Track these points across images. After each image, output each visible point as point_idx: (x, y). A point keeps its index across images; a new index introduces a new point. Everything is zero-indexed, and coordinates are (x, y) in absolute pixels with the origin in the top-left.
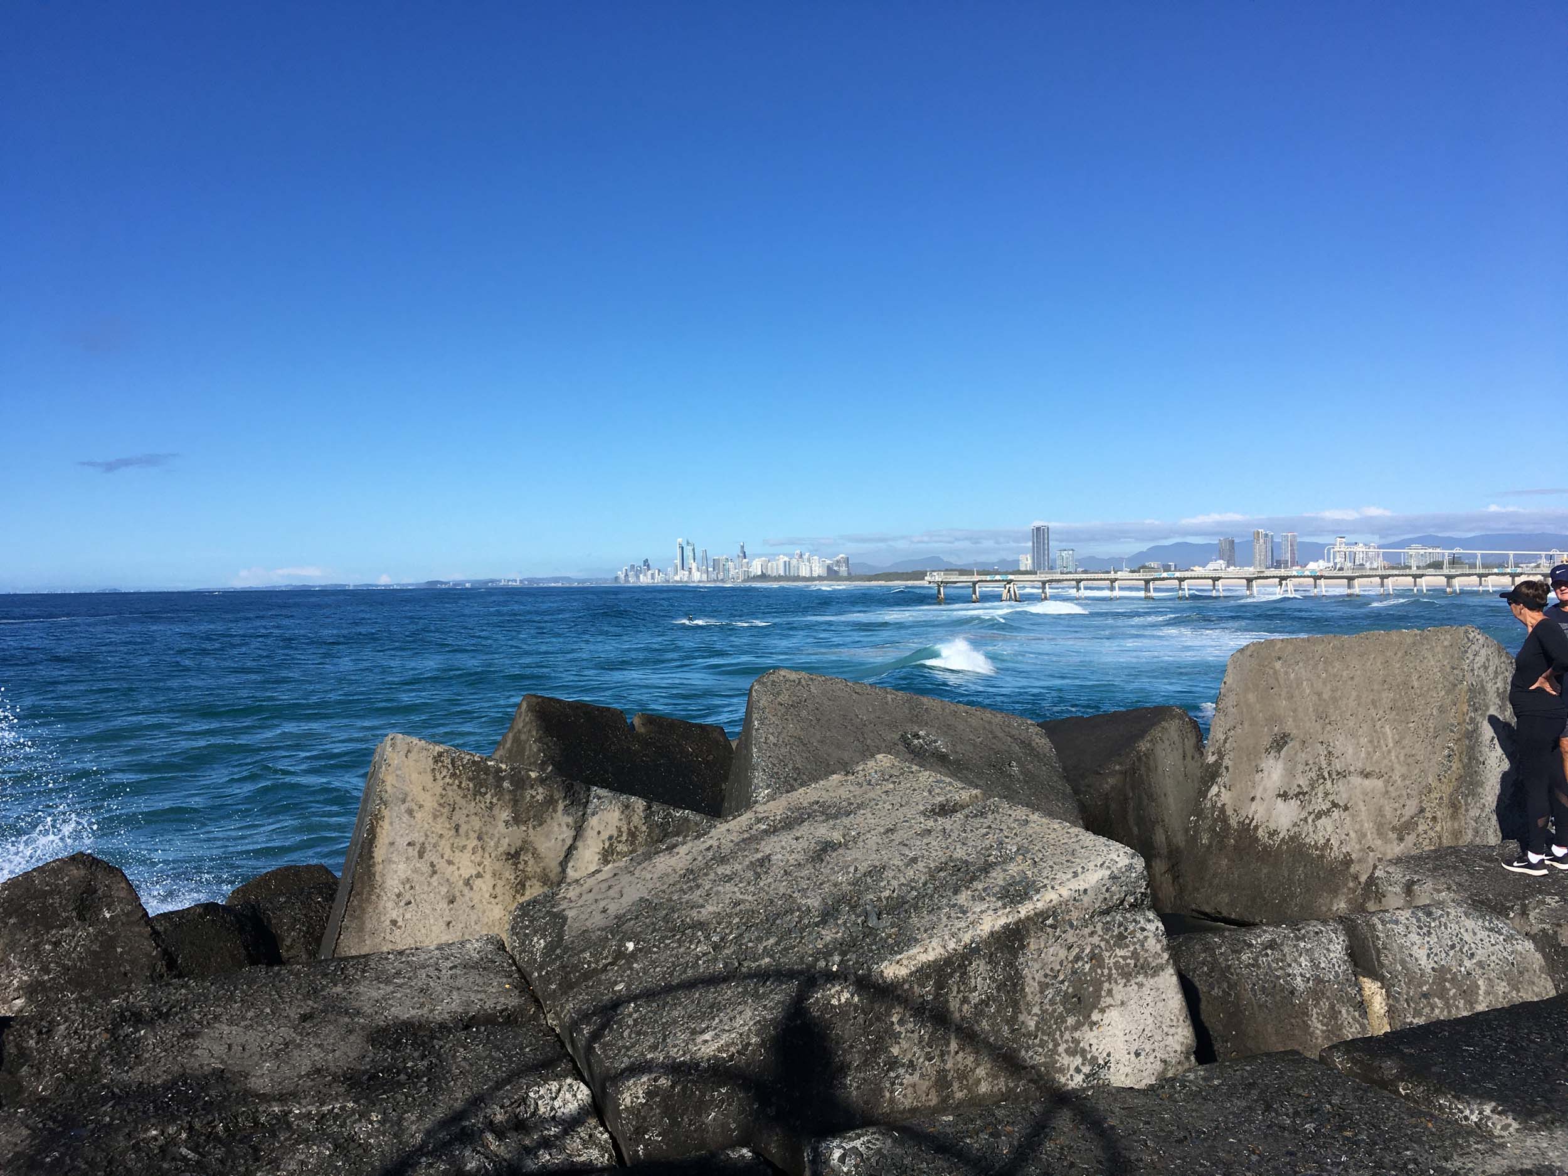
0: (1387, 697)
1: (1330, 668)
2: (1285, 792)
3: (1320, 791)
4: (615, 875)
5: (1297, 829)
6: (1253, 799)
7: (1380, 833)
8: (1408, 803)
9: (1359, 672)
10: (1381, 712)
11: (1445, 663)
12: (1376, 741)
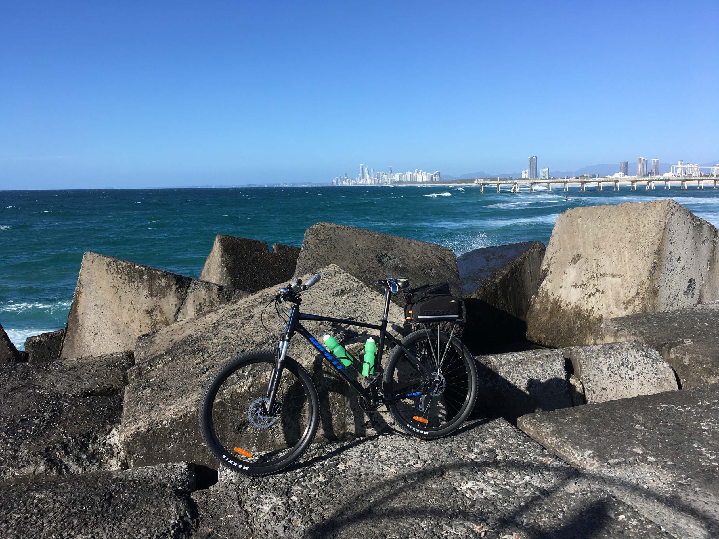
0: (628, 236)
1: (603, 222)
2: (576, 284)
3: (592, 284)
4: (187, 322)
5: (579, 302)
6: (561, 287)
7: (617, 305)
8: (632, 290)
9: (616, 224)
10: (624, 244)
11: (657, 219)
12: (620, 258)
